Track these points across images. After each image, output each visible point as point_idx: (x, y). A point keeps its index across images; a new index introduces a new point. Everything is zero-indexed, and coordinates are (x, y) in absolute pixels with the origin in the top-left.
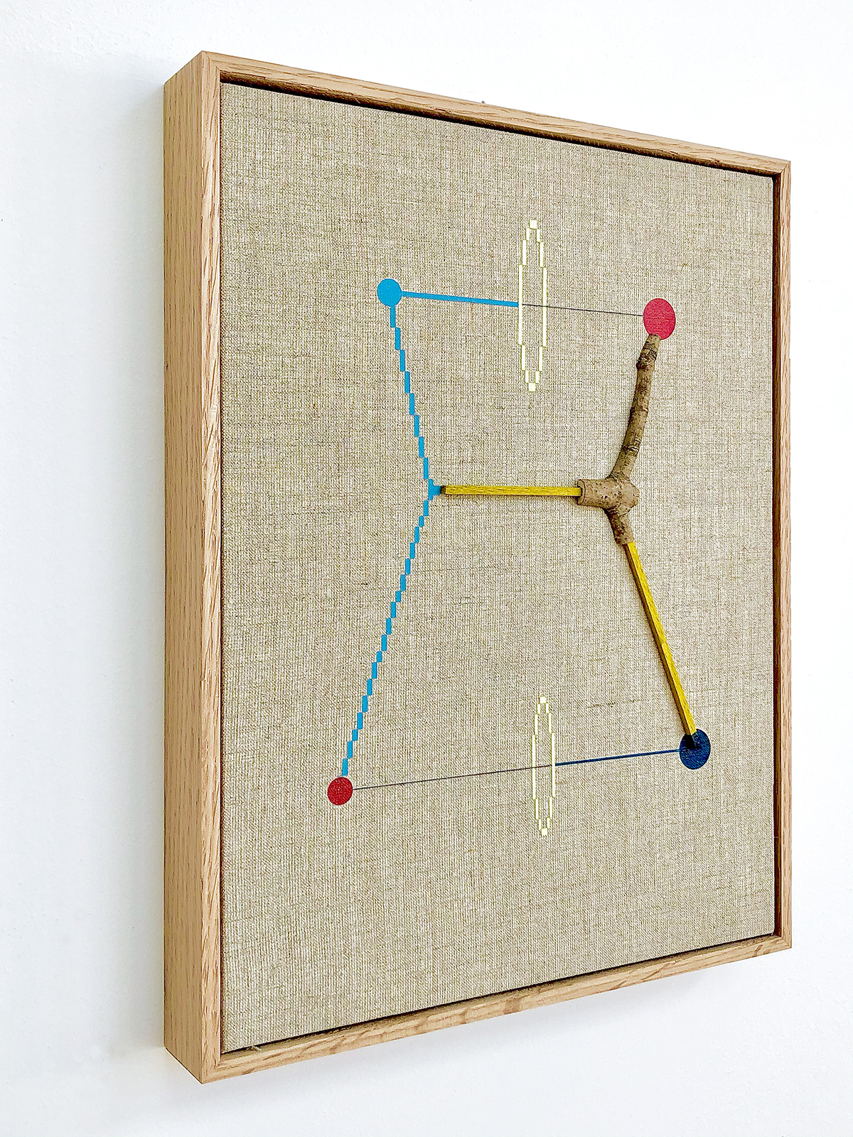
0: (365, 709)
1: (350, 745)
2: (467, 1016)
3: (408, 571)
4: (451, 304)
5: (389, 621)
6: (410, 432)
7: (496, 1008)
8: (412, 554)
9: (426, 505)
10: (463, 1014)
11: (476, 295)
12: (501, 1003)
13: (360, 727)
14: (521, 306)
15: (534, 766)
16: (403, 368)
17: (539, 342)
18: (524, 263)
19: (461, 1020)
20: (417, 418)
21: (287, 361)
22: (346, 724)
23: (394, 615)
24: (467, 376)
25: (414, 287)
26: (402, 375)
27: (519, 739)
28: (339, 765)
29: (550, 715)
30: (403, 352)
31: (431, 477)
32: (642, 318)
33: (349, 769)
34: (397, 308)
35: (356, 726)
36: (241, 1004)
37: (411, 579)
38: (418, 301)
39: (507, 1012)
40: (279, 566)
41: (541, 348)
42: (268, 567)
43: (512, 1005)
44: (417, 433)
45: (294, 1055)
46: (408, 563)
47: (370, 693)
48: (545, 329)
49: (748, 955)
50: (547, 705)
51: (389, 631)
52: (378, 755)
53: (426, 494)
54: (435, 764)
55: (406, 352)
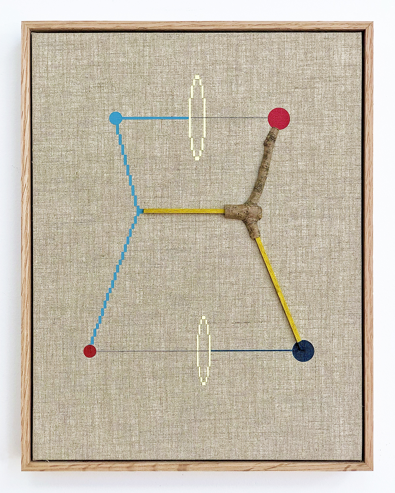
0: (103, 314)
1: (95, 330)
2: (156, 468)
3: (125, 250)
4: (150, 121)
5: (115, 274)
6: (127, 183)
7: (173, 467)
8: (128, 242)
9: (135, 218)
10: (154, 466)
11: (164, 115)
12: (176, 465)
13: (100, 322)
14: (190, 119)
15: (198, 350)
16: (123, 153)
17: (201, 136)
18: (192, 97)
19: (153, 469)
20: (131, 177)
21: (63, 153)
22: (93, 321)
23: (118, 271)
24: (159, 155)
25: (129, 114)
26: (122, 157)
27: (189, 336)
28: (89, 339)
29: (208, 326)
30: (123, 146)
31: (138, 204)
32: (267, 119)
33: (95, 341)
34: (120, 125)
35: (98, 322)
36: (41, 440)
37: (127, 254)
38: (131, 121)
39: (179, 470)
40: (60, 247)
41: (202, 139)
42: (54, 247)
43: (182, 467)
44: (130, 184)
45: (64, 467)
46: (125, 246)
47: (105, 307)
48: (205, 129)
49: (341, 470)
50: (206, 321)
51: (115, 279)
52: (110, 336)
53: (135, 213)
54: (140, 344)
55: (125, 146)
